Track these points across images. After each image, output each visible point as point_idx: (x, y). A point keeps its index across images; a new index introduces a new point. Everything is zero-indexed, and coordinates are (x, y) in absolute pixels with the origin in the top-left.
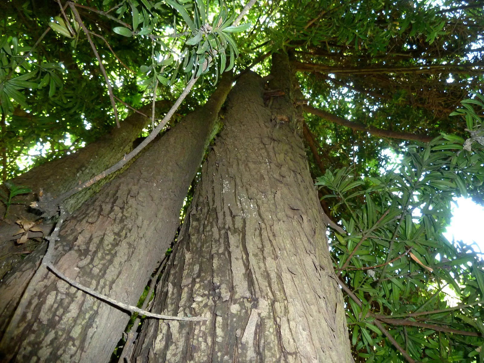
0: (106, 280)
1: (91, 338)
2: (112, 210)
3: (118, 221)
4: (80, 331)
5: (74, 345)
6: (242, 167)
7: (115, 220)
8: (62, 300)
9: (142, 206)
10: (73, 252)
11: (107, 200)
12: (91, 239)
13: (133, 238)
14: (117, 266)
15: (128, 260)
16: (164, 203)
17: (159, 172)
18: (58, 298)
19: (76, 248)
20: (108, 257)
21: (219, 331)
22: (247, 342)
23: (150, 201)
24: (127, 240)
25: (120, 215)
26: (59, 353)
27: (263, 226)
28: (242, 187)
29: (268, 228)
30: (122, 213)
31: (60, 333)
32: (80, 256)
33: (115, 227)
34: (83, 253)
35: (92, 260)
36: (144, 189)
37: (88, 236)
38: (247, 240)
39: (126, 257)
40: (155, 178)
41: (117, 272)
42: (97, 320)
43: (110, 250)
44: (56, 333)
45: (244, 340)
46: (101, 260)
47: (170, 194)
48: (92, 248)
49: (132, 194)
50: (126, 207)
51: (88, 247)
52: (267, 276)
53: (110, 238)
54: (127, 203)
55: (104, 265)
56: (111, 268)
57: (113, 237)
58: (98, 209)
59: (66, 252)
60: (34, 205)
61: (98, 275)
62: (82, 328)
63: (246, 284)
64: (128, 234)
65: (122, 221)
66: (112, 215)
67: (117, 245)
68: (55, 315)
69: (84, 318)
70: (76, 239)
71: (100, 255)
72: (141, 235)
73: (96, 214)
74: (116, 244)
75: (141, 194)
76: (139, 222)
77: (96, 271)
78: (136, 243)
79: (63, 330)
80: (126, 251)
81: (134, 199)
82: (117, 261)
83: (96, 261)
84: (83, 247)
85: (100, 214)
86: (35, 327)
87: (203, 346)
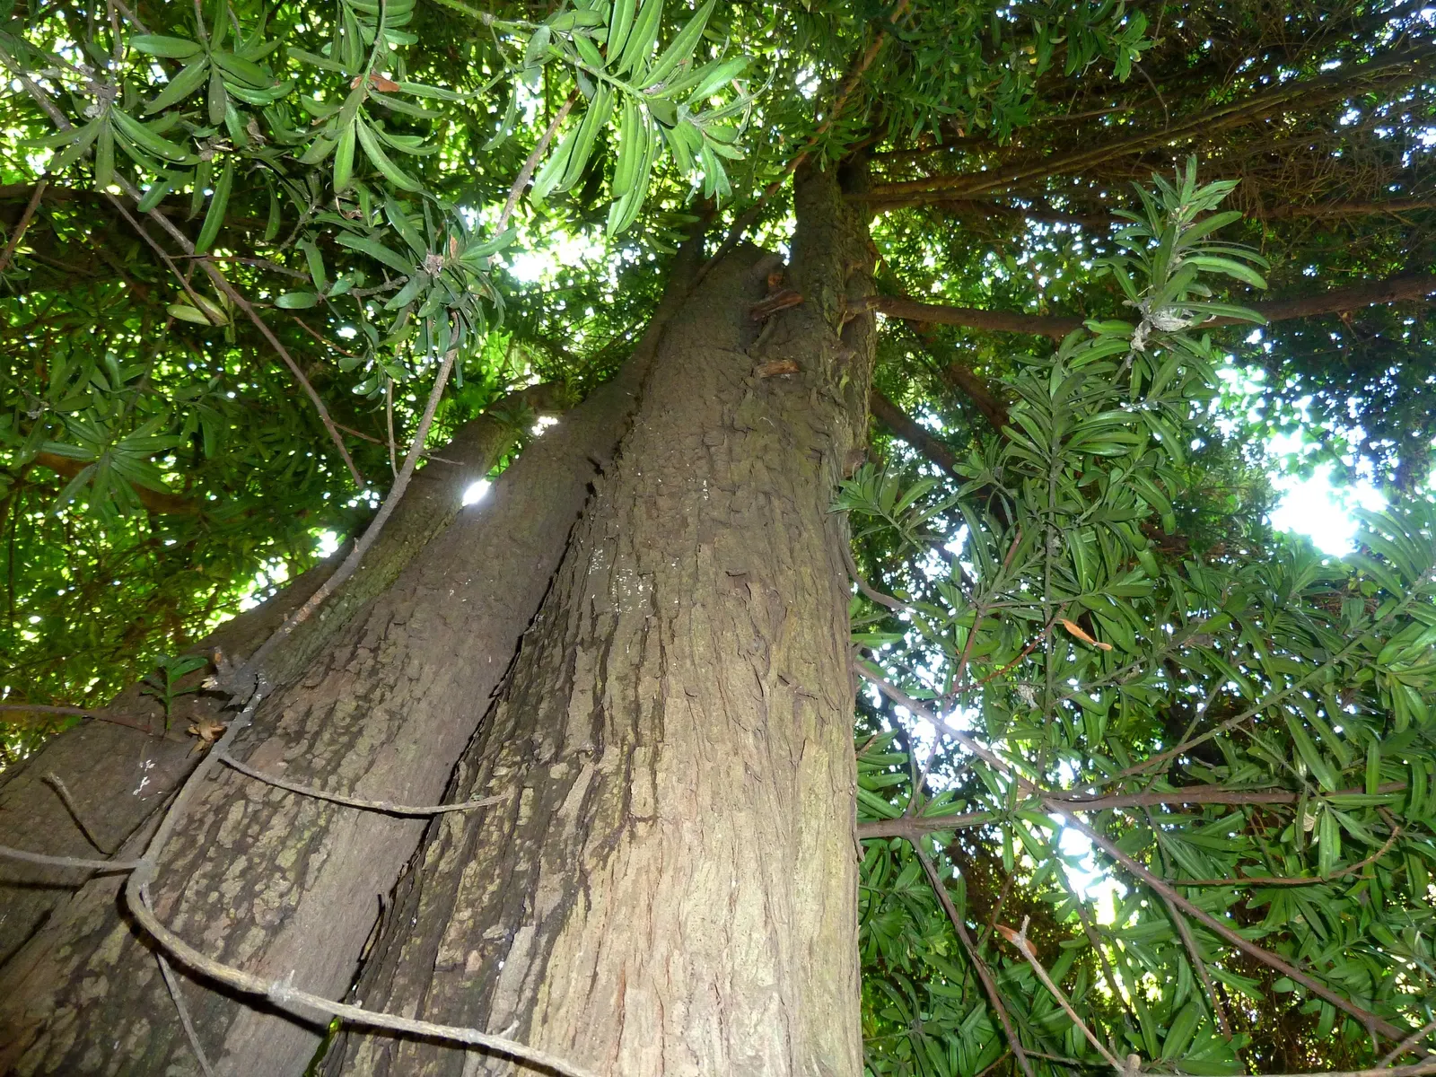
0: (341, 778)
1: (319, 870)
2: (353, 655)
3: (364, 674)
4: (293, 858)
5: (284, 878)
6: (640, 511)
7: (358, 674)
8: (256, 812)
9: (420, 639)
10: (274, 739)
11: (347, 641)
12: (308, 713)
13: (398, 700)
14: (365, 753)
15: (390, 739)
16: (475, 626)
17: (464, 563)
18: (250, 810)
19: (279, 731)
20: (344, 739)
21: (525, 811)
22: (567, 815)
23: (440, 627)
24: (385, 705)
25: (370, 662)
26: (257, 888)
27: (654, 621)
28: (629, 555)
29: (665, 625)
30: (375, 658)
31: (257, 860)
32: (288, 743)
33: (358, 686)
34: (293, 738)
35: (311, 746)
36: (425, 605)
37: (302, 708)
38: (612, 655)
39: (383, 737)
40: (452, 579)
41: (365, 763)
42: (327, 841)
43: (347, 728)
44: (250, 860)
45: (561, 813)
46: (329, 744)
47: (490, 607)
48: (312, 726)
49: (398, 619)
50: (383, 646)
51: (303, 727)
52: (635, 710)
53: (347, 706)
54: (386, 638)
55: (335, 752)
56: (351, 756)
57: (354, 704)
58: (327, 660)
59: (262, 741)
60: (210, 683)
61: (324, 768)
62: (298, 852)
63: (588, 730)
64: (388, 695)
65: (373, 672)
66: (353, 666)
67: (364, 716)
68: (245, 835)
69: (301, 839)
70: (280, 717)
71: (326, 736)
72: (418, 693)
73: (322, 669)
74: (360, 714)
75: (418, 615)
76: (412, 670)
77: (319, 763)
78: (405, 710)
79: (262, 856)
80: (384, 726)
81: (400, 630)
82: (363, 744)
83: (319, 747)
84: (293, 728)
85: (328, 669)
86: (212, 852)
87: (495, 837)
